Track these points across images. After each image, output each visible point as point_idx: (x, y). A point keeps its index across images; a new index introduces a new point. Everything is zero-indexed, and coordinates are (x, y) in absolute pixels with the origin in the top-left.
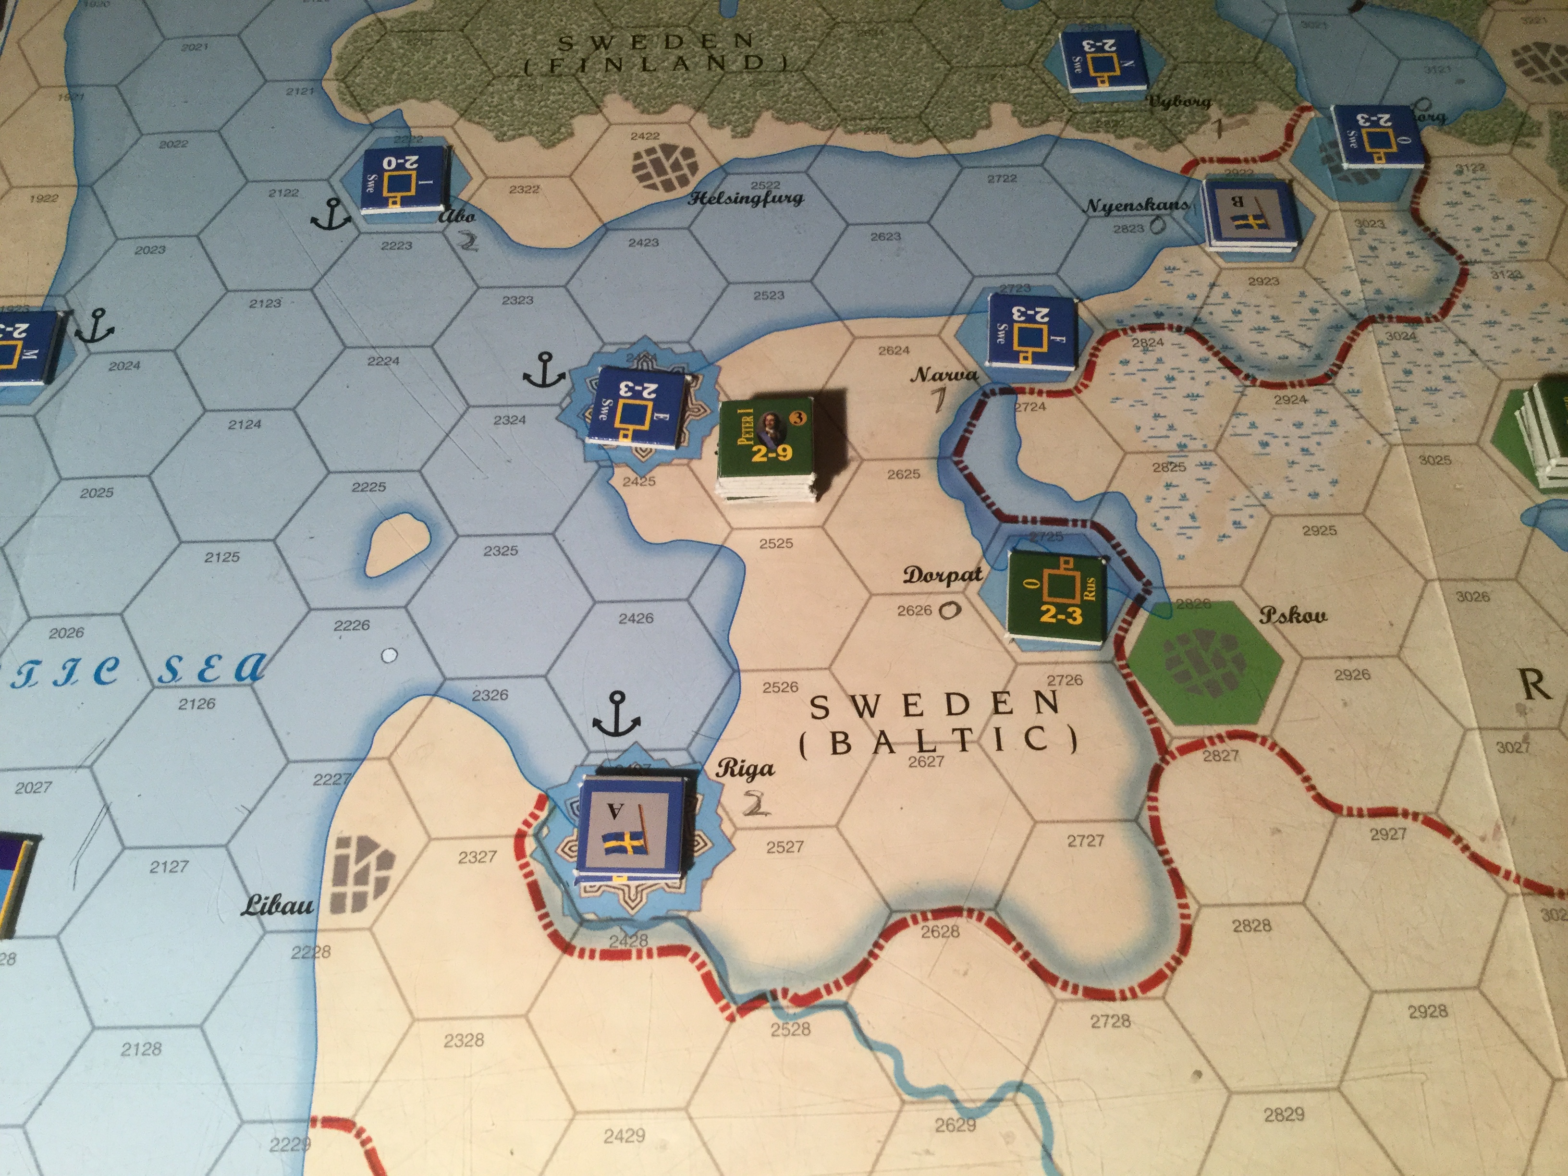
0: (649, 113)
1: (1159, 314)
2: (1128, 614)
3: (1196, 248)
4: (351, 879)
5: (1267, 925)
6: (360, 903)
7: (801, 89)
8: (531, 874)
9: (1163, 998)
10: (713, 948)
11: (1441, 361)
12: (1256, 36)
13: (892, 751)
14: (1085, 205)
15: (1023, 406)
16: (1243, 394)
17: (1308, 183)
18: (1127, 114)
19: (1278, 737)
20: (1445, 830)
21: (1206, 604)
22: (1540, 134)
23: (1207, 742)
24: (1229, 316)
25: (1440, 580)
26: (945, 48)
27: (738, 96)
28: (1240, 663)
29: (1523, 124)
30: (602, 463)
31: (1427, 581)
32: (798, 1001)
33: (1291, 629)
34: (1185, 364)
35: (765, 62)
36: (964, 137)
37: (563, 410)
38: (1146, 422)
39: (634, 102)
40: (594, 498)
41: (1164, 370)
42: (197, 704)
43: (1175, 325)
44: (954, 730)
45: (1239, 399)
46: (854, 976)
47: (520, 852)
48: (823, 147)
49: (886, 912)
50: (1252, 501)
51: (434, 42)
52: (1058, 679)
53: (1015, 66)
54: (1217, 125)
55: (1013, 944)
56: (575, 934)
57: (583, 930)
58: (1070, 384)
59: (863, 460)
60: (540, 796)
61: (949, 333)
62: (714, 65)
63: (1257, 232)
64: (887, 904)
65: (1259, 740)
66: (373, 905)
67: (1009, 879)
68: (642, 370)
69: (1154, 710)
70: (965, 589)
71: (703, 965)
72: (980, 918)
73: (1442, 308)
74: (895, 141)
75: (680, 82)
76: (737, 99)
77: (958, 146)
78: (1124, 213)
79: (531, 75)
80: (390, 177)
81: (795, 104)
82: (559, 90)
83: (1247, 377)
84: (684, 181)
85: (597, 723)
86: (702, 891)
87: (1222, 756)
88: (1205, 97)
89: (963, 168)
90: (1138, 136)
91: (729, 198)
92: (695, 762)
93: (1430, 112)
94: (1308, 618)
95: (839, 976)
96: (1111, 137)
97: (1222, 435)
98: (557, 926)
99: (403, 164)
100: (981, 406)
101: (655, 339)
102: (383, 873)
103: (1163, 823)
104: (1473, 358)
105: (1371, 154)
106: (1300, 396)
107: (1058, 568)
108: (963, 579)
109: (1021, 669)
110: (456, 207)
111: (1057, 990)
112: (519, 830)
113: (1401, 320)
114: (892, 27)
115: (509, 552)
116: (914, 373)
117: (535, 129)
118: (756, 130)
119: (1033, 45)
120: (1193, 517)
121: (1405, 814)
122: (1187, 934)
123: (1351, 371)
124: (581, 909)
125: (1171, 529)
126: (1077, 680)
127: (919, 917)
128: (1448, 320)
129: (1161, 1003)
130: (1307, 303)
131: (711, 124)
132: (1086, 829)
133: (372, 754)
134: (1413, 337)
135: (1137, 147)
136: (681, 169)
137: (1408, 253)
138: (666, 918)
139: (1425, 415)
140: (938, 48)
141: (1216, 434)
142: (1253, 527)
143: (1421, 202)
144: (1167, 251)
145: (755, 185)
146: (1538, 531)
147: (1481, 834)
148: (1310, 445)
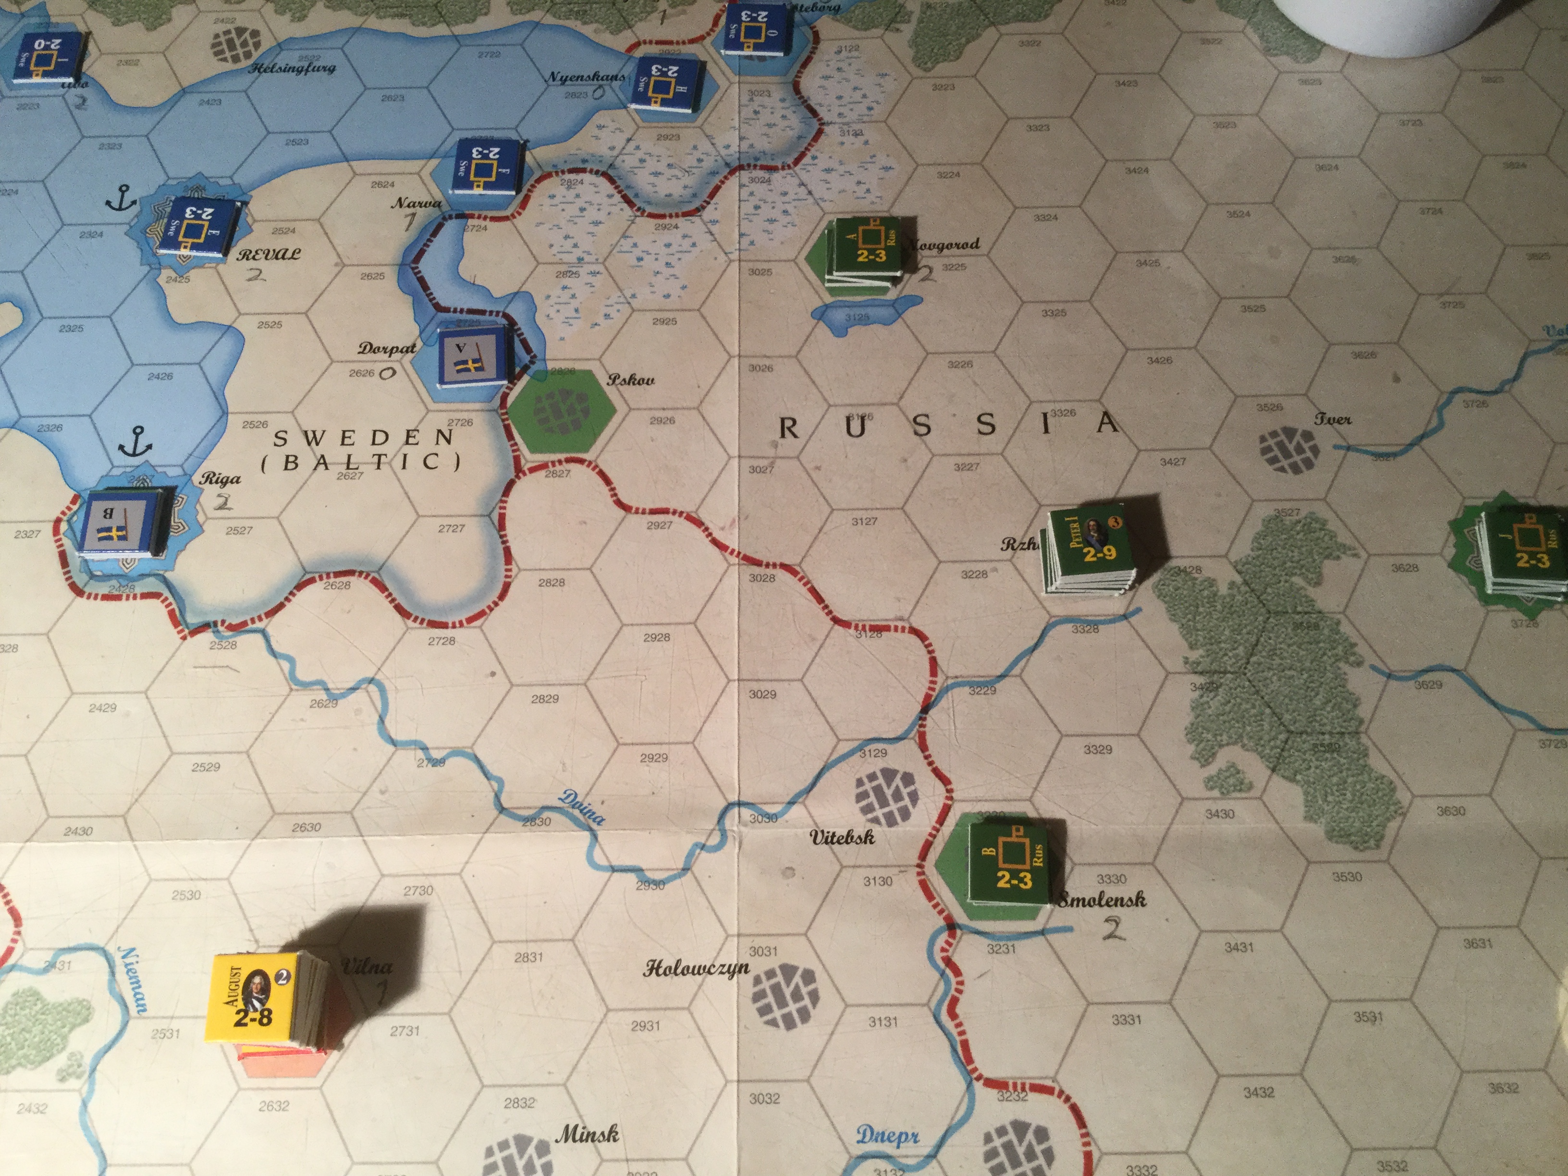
1: (584, 161)
2: (515, 377)
3: (624, 111)
5: (562, 582)
8: (62, 545)
9: (480, 627)
10: (178, 594)
11: (786, 199)
13: (327, 468)
14: (547, 75)
15: (471, 228)
16: (633, 222)
17: (720, 62)
19: (599, 463)
20: (698, 523)
21: (572, 372)
22: (908, 22)
23: (550, 465)
24: (637, 163)
25: (740, 356)
28: (586, 412)
29: (898, 13)
30: (154, 266)
31: (731, 357)
33: (628, 390)
34: (597, 199)
36: (467, 22)
37: (131, 228)
38: (559, 241)
40: (143, 291)
41: (580, 203)
43: (595, 170)
44: (374, 455)
45: (630, 225)
46: (271, 613)
47: (56, 531)
48: (358, 29)
49: (302, 573)
50: (622, 300)
52: (456, 422)
54: (661, 14)
55: (386, 593)
56: (86, 585)
57: (92, 582)
58: (508, 213)
59: (344, 265)
60: (75, 495)
61: (425, 173)
64: (304, 569)
65: (586, 463)
67: (392, 553)
69: (518, 443)
70: (402, 359)
71: (170, 604)
72: (366, 578)
73: (795, 159)
74: (414, 25)
77: (460, 29)
78: (575, 83)
80: (38, 55)
83: (639, 209)
84: (248, 55)
85: (121, 447)
86: (177, 558)
87: (558, 474)
89: (461, 46)
90: (599, 22)
91: (280, 68)
92: (185, 474)
94: (641, 382)
95: (262, 613)
96: (579, 23)
97: (611, 252)
98: (75, 579)
99: (49, 45)
100: (439, 228)
101: (206, 175)
103: (507, 518)
104: (809, 197)
105: (744, 43)
106: (674, 225)
108: (401, 352)
109: (430, 415)
111: (410, 623)
112: (57, 518)
113: (764, 168)
115: (77, 329)
116: (395, 202)
117: (143, 16)
118: (309, 16)
120: (577, 311)
121: (674, 513)
122: (506, 587)
123: (715, 206)
124: (92, 567)
125: (558, 319)
126: (469, 422)
127: (325, 576)
128: (798, 168)
129: (478, 630)
130: (697, 154)
131: (276, 11)
132: (452, 521)
134: (769, 181)
135: (596, 31)
136: (248, 45)
137: (782, 116)
138: (149, 575)
139: (761, 239)
141: (605, 251)
142: (618, 319)
143: (803, 76)
144: (601, 112)
145: (301, 59)
146: (821, 323)
147: (722, 525)
148: (673, 260)
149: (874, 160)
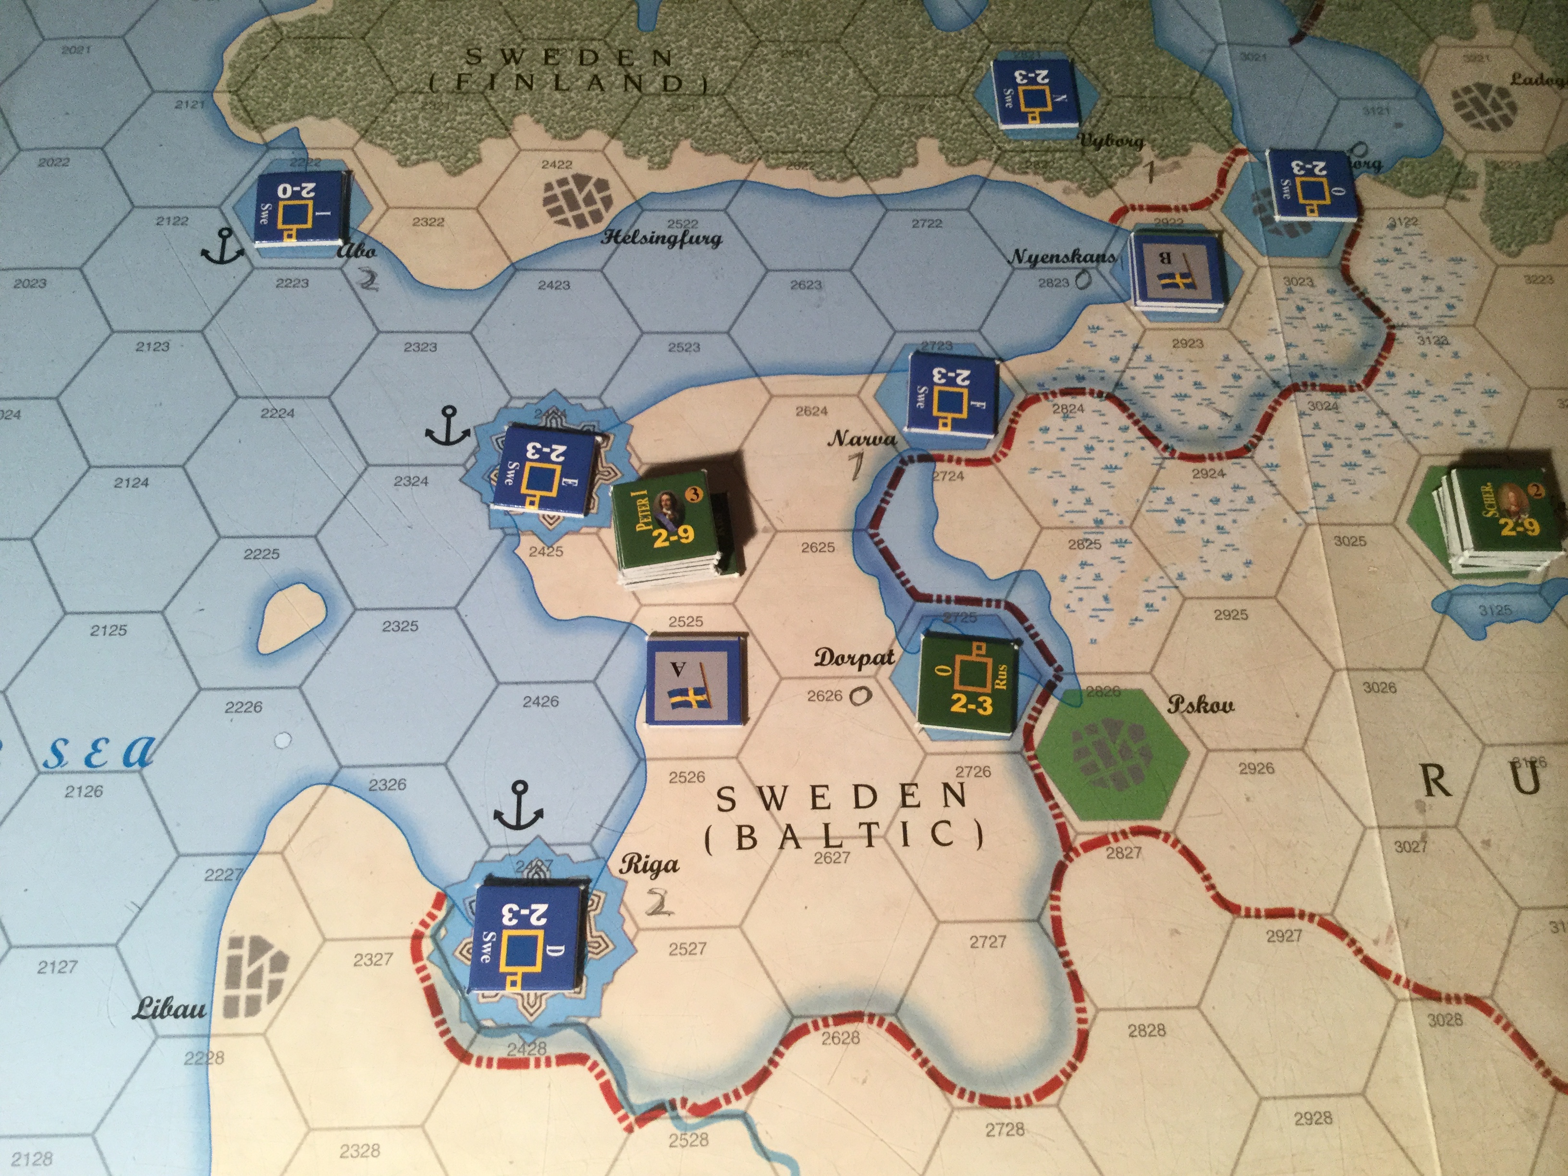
0: (561, 138)
1: (1081, 378)
2: (1038, 701)
3: (1121, 305)
4: (244, 982)
5: (1161, 1030)
6: (253, 1005)
7: (722, 116)
8: (427, 977)
9: (1057, 1105)
10: (612, 1055)
11: (1363, 433)
12: (1193, 68)
13: (798, 846)
14: (1010, 254)
15: (941, 476)
16: (1161, 466)
17: (1238, 236)
18: (1058, 155)
19: (1180, 835)
20: (1340, 933)
21: (1116, 693)
22: (1474, 187)
23: (1111, 839)
24: (1152, 381)
25: (1348, 669)
26: (872, 74)
27: (656, 121)
28: (1146, 754)
29: (1459, 174)
30: (508, 531)
31: (1335, 671)
32: (697, 1111)
33: (1199, 720)
34: (1106, 433)
35: (684, 83)
36: (889, 176)
37: (467, 471)
38: (1064, 495)
39: (546, 125)
40: (499, 569)
41: (1084, 439)
42: (84, 792)
43: (1096, 390)
44: (861, 824)
45: (1158, 471)
46: (753, 1085)
47: (416, 955)
48: (744, 182)
49: (788, 1018)
50: (1165, 582)
51: (334, 51)
52: (966, 771)
53: (945, 96)
54: (1148, 168)
55: (913, 1050)
56: (472, 1043)
57: (480, 1037)
58: (989, 453)
59: (777, 531)
60: (438, 894)
61: (868, 394)
62: (630, 85)
63: (1183, 292)
64: (789, 1010)
65: (1162, 836)
66: (267, 1010)
67: (910, 983)
68: (551, 429)
69: (1061, 805)
70: (876, 673)
71: (602, 1074)
72: (880, 1024)
73: (1366, 376)
74: (819, 178)
75: (594, 104)
76: (655, 125)
77: (883, 186)
78: (1049, 265)
79: (437, 91)
80: (285, 207)
81: (716, 133)
82: (466, 109)
83: (1166, 448)
84: (597, 217)
85: (498, 815)
86: (602, 995)
87: (1125, 853)
88: (1138, 136)
89: (887, 210)
90: (1067, 179)
91: (645, 237)
92: (598, 858)
93: (1368, 158)
94: (1216, 708)
95: (739, 1084)
96: (1040, 179)
97: (1139, 511)
98: (454, 1033)
99: (299, 192)
100: (898, 474)
101: (565, 393)
102: (276, 976)
103: (1065, 924)
104: (1395, 431)
105: (1304, 206)
106: (1218, 470)
107: (970, 654)
108: (875, 662)
109: (929, 759)
110: (356, 240)
111: (954, 1098)
112: (417, 931)
113: (1324, 388)
114: (818, 48)
115: (409, 628)
116: (831, 437)
117: (440, 153)
118: (674, 161)
119: (963, 74)
120: (1106, 598)
121: (1302, 915)
122: (1083, 1038)
123: (1270, 443)
124: (479, 1016)
125: (1084, 611)
126: (985, 772)
127: (821, 1023)
128: (1371, 389)
129: (1054, 1111)
130: (1231, 368)
131: (626, 153)
132: (988, 930)
133: (264, 848)
134: (1336, 408)
135: (1066, 191)
136: (594, 202)
137: (1336, 315)
138: (565, 1025)
139: (1343, 493)
140: (866, 73)
141: (1133, 510)
142: (1167, 610)
143: (1351, 257)
144: (1092, 308)
145: (672, 224)
146: (1448, 618)
147: (1374, 937)
148: (1226, 522)
149: (1471, 379)
